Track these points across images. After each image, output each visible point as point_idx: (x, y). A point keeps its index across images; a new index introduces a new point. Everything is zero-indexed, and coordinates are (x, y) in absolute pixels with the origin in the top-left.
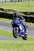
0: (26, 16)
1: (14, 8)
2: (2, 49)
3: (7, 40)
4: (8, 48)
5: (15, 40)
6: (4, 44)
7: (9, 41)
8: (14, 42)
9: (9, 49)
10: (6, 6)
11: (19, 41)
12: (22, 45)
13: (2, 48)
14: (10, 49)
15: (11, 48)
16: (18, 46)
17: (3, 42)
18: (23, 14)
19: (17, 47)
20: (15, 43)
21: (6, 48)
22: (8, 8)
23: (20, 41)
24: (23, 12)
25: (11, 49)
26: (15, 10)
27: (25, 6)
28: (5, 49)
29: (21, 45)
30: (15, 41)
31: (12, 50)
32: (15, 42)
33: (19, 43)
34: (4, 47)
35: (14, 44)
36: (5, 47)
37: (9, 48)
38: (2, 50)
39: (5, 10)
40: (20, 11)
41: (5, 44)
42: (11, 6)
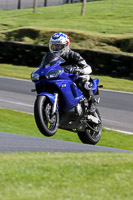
0: (125, 54)
1: (79, 27)
2: (30, 188)
3: (50, 150)
4: (53, 181)
5: (81, 151)
6: (38, 168)
7: (58, 155)
8: (76, 158)
9: (56, 187)
10: (47, 17)
11: (96, 154)
12: (106, 168)
13: (30, 185)
14: (61, 186)
15: (65, 184)
16: (92, 174)
17: (35, 162)
18: (115, 48)
19: (88, 179)
20: (79, 164)
21: (44, 183)
22: (55, 25)
23: (102, 154)
24: (112, 41)
25: (66, 187)
26: (82, 35)
27: (119, 18)
28: (41, 185)
29: (103, 170)
30: (80, 155)
31: (69, 189)
32: (83, 158)
33: (97, 160)
34: (38, 181)
35: (78, 167)
36: (43, 179)
37: (58, 184)
38: (30, 192)
39: (45, 36)
40: (102, 36)
41: (42, 168)
42: (66, 17)
